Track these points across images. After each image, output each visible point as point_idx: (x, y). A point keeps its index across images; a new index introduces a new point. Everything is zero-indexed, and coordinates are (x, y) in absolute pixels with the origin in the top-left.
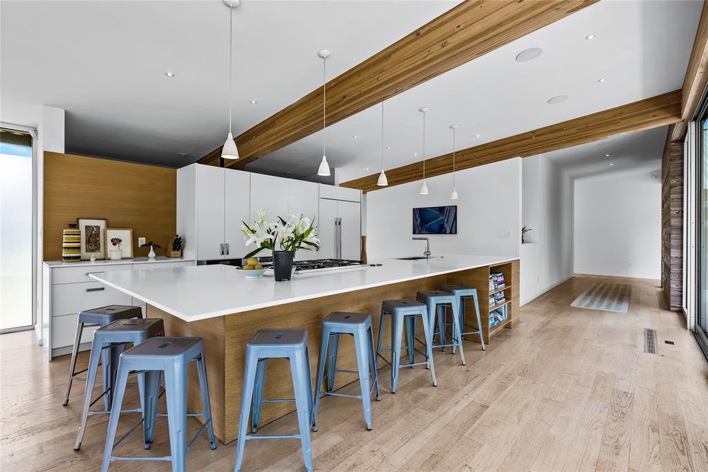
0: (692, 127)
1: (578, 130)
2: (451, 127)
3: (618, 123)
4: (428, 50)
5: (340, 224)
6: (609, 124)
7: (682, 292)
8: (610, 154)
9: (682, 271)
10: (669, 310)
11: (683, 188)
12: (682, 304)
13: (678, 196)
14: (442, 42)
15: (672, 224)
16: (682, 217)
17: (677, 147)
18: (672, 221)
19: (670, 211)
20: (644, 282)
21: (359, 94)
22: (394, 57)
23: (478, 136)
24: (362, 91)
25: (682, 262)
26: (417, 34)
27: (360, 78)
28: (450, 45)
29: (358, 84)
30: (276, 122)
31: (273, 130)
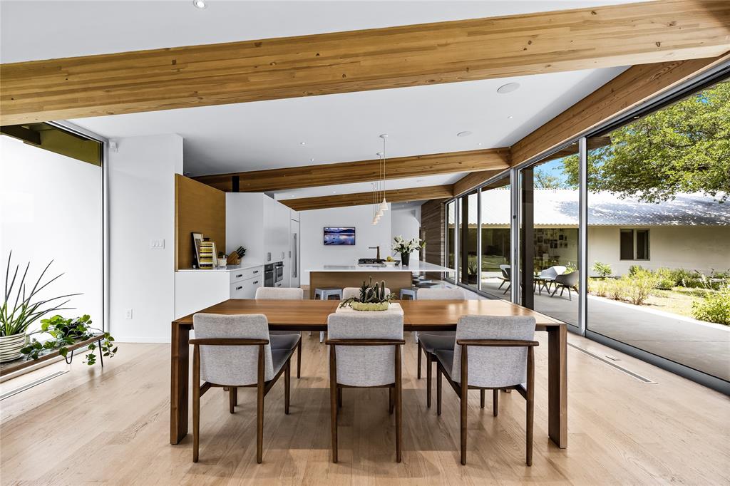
3: (433, 193)
6: (429, 193)
30: (312, 171)
31: (308, 176)
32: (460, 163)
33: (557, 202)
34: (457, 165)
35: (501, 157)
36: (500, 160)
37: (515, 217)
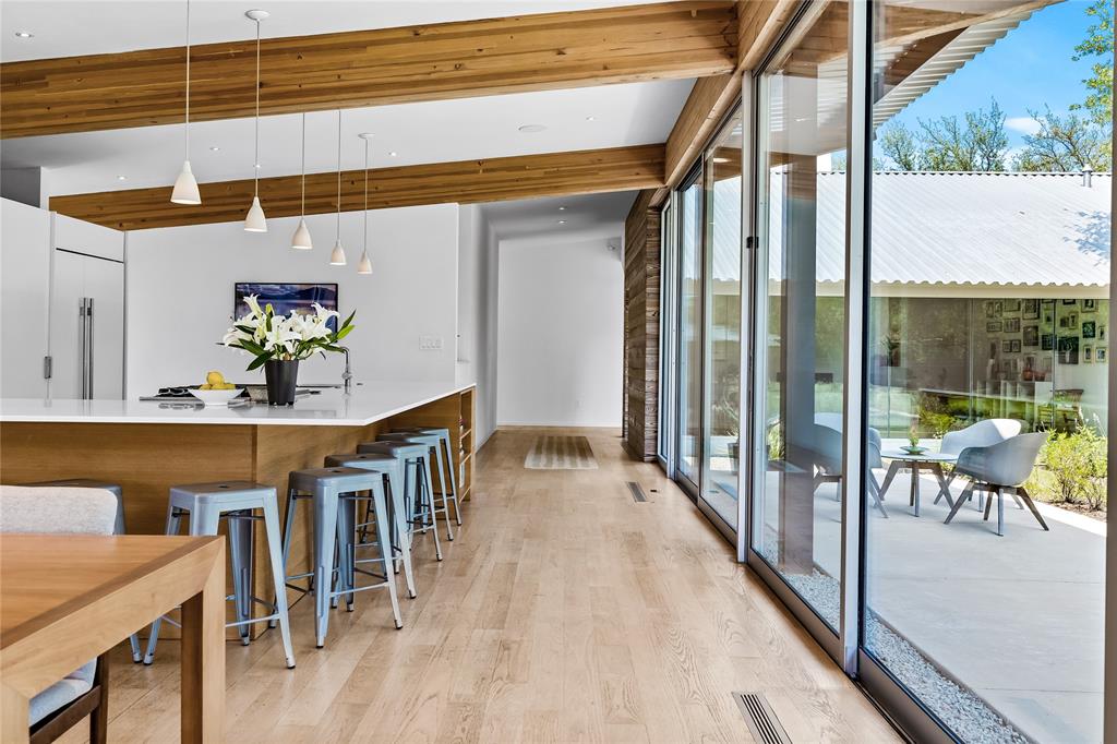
0: (675, 195)
1: (546, 173)
2: (360, 136)
3: (597, 174)
4: (433, 64)
5: (90, 313)
6: (583, 173)
7: (656, 432)
8: (565, 207)
9: (657, 401)
10: (643, 461)
11: (659, 279)
12: (656, 451)
13: (654, 290)
14: (457, 62)
15: (647, 331)
16: (658, 322)
17: (652, 217)
18: (647, 326)
19: (645, 311)
20: (598, 430)
21: (297, 91)
22: (372, 52)
23: (393, 154)
24: (303, 87)
25: (657, 387)
26: (416, 32)
27: (299, 63)
28: (466, 72)
29: (295, 70)
30: (48, 78)
31: (37, 95)
32: (560, 53)
33: (1082, 214)
34: (551, 59)
35: (705, 34)
36: (699, 43)
37: (750, 240)
